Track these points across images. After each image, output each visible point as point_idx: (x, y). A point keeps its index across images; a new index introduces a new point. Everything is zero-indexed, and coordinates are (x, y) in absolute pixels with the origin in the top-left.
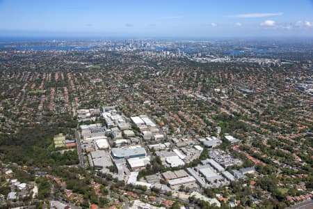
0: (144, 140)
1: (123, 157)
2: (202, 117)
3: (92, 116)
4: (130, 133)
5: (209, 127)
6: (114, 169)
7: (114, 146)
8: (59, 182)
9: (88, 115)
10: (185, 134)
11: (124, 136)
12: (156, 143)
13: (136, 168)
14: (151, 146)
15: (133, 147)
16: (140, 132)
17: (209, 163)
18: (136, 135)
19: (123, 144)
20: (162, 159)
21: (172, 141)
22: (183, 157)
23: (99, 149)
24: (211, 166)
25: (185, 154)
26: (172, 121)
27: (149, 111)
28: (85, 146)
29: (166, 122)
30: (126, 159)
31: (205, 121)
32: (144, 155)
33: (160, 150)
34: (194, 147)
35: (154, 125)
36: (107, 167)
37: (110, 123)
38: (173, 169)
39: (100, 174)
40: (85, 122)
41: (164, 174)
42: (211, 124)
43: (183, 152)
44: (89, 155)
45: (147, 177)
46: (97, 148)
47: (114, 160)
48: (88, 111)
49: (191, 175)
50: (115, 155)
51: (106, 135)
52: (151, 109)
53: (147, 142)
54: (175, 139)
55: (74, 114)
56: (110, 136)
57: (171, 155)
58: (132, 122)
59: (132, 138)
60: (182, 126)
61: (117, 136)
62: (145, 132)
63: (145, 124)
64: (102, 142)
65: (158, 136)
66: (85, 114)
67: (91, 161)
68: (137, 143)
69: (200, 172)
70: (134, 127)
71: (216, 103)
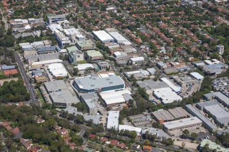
0: (117, 65)
1: (93, 90)
2: (193, 31)
3: (33, 29)
4: (95, 54)
5: (206, 45)
6: (83, 107)
7: (75, 73)
9: (28, 27)
10: (173, 55)
11: (88, 59)
12: (135, 69)
13: (113, 105)
14: (129, 73)
15: (105, 76)
16: (110, 53)
17: (216, 98)
18: (105, 58)
19: (88, 71)
20: (149, 92)
21: (159, 67)
22: (178, 89)
23: (54, 78)
24: (220, 101)
25: (179, 84)
26: (152, 37)
27: (117, 22)
28: (33, 74)
29: (145, 39)
30: (98, 92)
31: (198, 36)
32: (121, 86)
33: (143, 80)
34: (189, 75)
35: (128, 43)
36: (73, 105)
37: (65, 40)
38: (167, 107)
39: (64, 114)
40: (25, 38)
41: (154, 113)
42: (208, 41)
43: (175, 81)
44: (42, 88)
45: (131, 118)
46: (51, 77)
47: (80, 94)
48: (25, 21)
49: (194, 115)
50: (81, 87)
51: (60, 58)
52: (119, 19)
53: (122, 68)
54: (161, 64)
55: (7, 27)
56: (67, 60)
57: (159, 87)
58: (96, 38)
59: (100, 63)
60: (168, 44)
61: (78, 59)
62: (117, 54)
63: (116, 41)
64: (58, 69)
65: (136, 59)
66: (22, 26)
67: (47, 96)
68: (108, 70)
69: (205, 111)
70: (100, 46)
71: (210, 9)
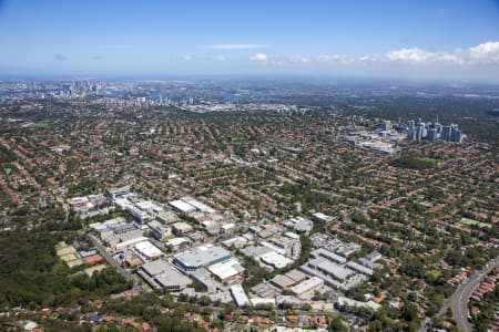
0: (210, 235)
1: (200, 267)
2: (263, 191)
3: (96, 208)
4: (183, 226)
5: (282, 204)
6: (200, 287)
7: (169, 250)
8: (136, 325)
9: (90, 205)
10: (259, 219)
11: (176, 233)
12: (230, 237)
13: (229, 278)
14: (228, 242)
15: (203, 248)
16: (198, 223)
17: (321, 255)
18: (195, 229)
19: (182, 246)
20: (257, 259)
21: (253, 232)
22: (282, 251)
23: (148, 258)
24: (325, 257)
25: (281, 247)
26: (231, 202)
27: (187, 190)
28: (121, 257)
29: (225, 204)
30: (206, 267)
31: (270, 196)
32: (228, 257)
33: (244, 247)
34: (283, 235)
35: (211, 210)
36: (188, 286)
38: (284, 271)
39: (183, 298)
40: (93, 218)
41: (274, 280)
42: (282, 200)
43: (275, 244)
44: (140, 272)
45: (254, 289)
46: (144, 258)
47: (188, 273)
48: (85, 199)
49: (313, 276)
50: (187, 265)
51: (145, 235)
52: (187, 186)
53: (219, 238)
54: (253, 228)
55: (66, 208)
56: (154, 236)
57: (264, 252)
58: (175, 209)
59: (191, 235)
60: (249, 208)
61: (165, 234)
62: (205, 223)
63: (198, 210)
64: (149, 249)
65: (228, 226)
66: (83, 204)
67: (151, 280)
68: (202, 241)
69: (319, 269)
70: (184, 217)
71: (267, 169)
